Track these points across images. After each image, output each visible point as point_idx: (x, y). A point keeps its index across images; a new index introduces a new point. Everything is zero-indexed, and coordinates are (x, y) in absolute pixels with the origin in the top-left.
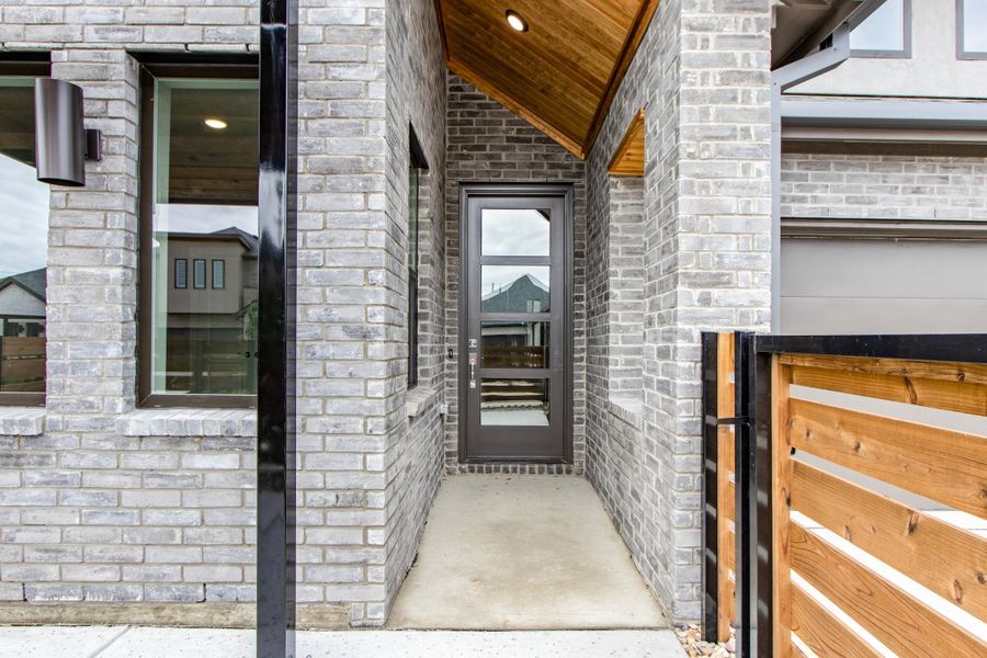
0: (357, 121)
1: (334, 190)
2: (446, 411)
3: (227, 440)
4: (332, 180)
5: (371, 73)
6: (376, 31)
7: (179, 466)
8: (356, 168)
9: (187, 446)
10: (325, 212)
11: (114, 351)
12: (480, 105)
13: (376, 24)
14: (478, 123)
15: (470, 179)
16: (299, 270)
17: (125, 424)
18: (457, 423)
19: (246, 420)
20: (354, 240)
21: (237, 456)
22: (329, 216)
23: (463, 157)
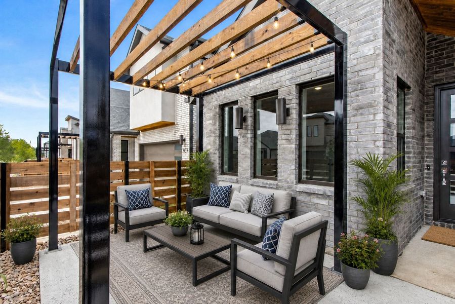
0: (370, 89)
1: (362, 114)
2: (424, 195)
3: (324, 196)
4: (361, 111)
5: (376, 70)
6: (378, 55)
7: (310, 201)
8: (370, 105)
9: (312, 196)
10: (357, 122)
11: (293, 167)
12: (449, 44)
13: (378, 52)
14: (447, 53)
15: (442, 82)
16: (348, 143)
17: (296, 188)
18: (432, 201)
19: (330, 190)
20: (370, 131)
21: (327, 201)
22: (359, 124)
23: (437, 72)
